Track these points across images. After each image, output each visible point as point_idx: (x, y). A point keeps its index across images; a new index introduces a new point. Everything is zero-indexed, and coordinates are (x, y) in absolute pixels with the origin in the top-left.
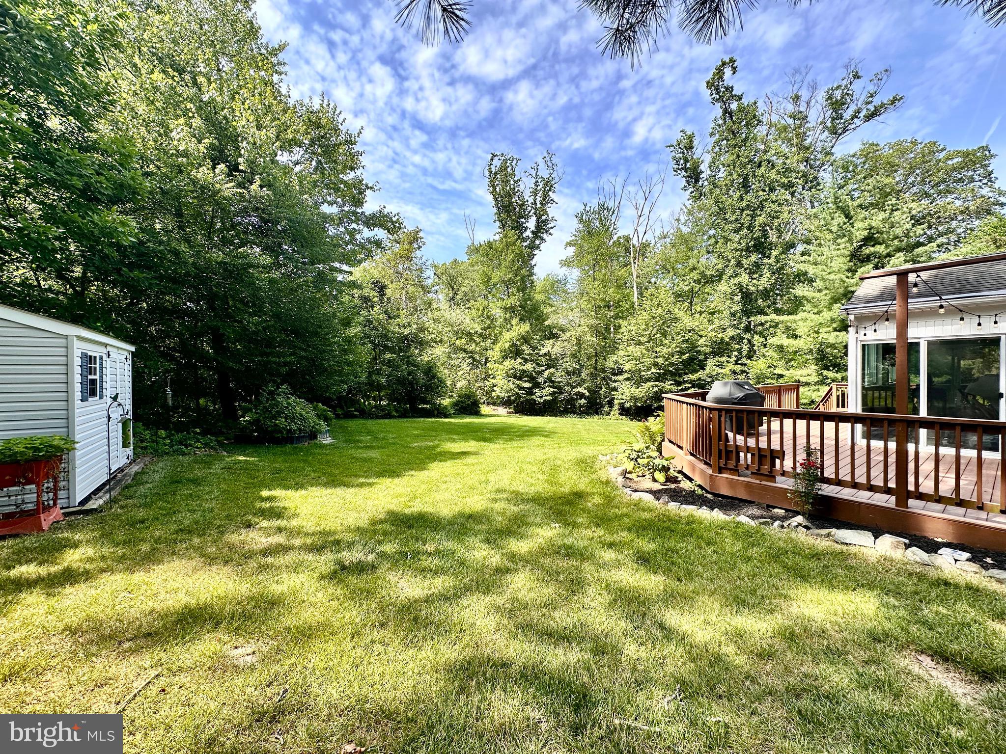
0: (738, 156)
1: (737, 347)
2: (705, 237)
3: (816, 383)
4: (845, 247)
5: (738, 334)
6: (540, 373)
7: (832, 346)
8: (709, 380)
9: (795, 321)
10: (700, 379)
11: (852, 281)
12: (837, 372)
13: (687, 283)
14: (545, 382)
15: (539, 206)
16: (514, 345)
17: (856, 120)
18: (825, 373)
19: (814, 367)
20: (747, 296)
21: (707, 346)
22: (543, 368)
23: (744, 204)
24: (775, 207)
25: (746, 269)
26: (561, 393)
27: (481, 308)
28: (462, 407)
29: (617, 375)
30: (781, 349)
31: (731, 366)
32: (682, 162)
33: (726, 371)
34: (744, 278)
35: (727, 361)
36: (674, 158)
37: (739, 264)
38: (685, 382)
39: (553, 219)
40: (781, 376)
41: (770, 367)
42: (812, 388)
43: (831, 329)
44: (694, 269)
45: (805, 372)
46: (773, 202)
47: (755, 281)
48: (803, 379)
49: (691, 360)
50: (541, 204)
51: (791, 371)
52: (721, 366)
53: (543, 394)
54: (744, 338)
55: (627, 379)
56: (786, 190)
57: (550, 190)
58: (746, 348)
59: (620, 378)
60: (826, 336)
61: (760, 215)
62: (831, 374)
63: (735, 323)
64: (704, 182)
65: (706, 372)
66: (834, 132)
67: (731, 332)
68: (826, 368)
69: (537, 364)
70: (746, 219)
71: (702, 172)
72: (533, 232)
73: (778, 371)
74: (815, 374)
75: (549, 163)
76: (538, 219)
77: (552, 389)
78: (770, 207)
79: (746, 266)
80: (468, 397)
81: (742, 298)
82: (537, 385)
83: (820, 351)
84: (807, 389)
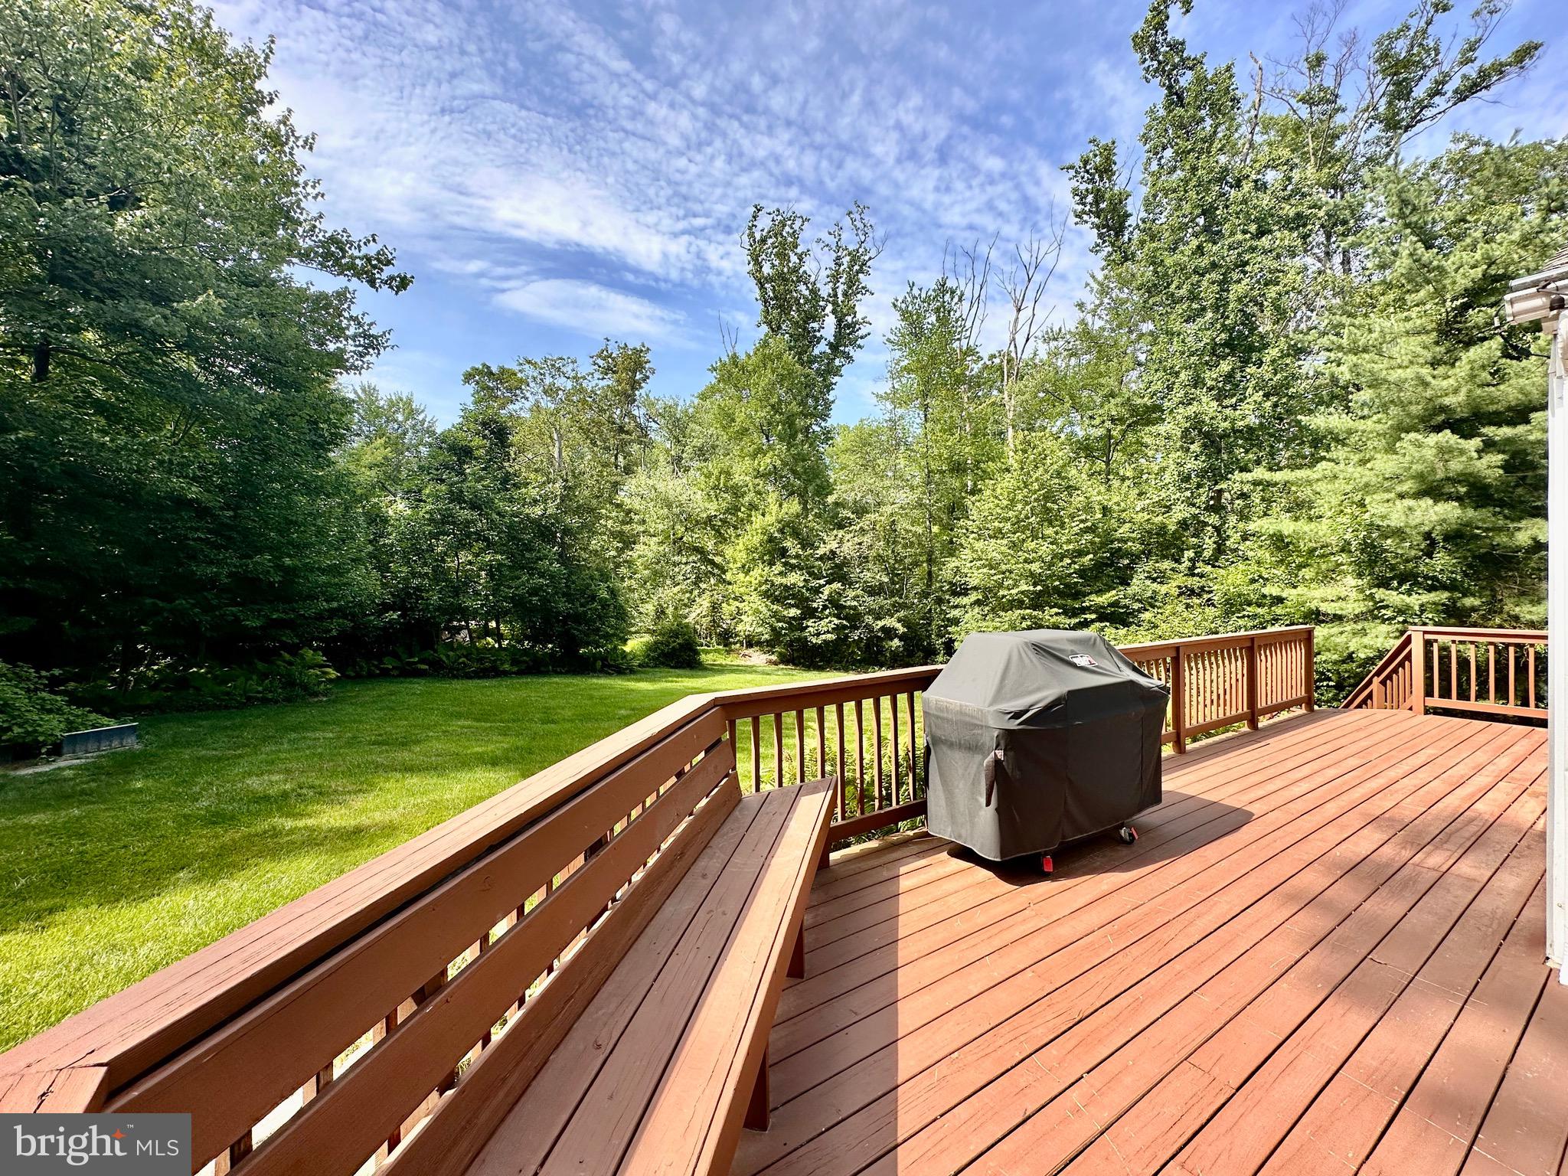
0: (1194, 169)
1: (1194, 540)
2: (1133, 337)
3: (1357, 618)
4: (1426, 310)
5: (1195, 517)
6: (817, 591)
7: (1399, 533)
8: (1136, 606)
9: (1309, 482)
10: (1115, 604)
11: (1445, 384)
12: (1409, 593)
13: (1097, 422)
14: (825, 607)
15: (841, 298)
16: (771, 539)
17: (1437, 99)
18: (1380, 593)
19: (1351, 581)
20: (1213, 441)
21: (1134, 540)
22: (822, 582)
23: (1204, 262)
24: (1269, 262)
25: (1211, 389)
26: (854, 628)
27: (716, 472)
28: (663, 654)
29: (959, 594)
30: (1280, 543)
31: (1180, 580)
32: (1090, 199)
33: (1171, 588)
34: (1208, 406)
35: (1173, 569)
36: (1075, 192)
37: (1197, 382)
38: (1084, 610)
39: (865, 321)
40: (1279, 600)
41: (1253, 581)
42: (1349, 627)
43: (1392, 495)
44: (1112, 395)
45: (1330, 591)
46: (1265, 252)
47: (1228, 411)
48: (1325, 608)
49: (1099, 566)
50: (845, 294)
51: (1301, 590)
52: (1160, 578)
53: (821, 630)
54: (1206, 524)
55: (978, 603)
56: (1291, 230)
57: (861, 271)
58: (1209, 543)
59: (965, 600)
60: (1382, 509)
61: (1239, 281)
62: (1393, 597)
63: (1188, 494)
64: (1132, 234)
65: (1130, 591)
66: (1392, 124)
67: (1180, 512)
68: (1384, 583)
69: (811, 574)
70: (1208, 289)
71: (1127, 215)
72: (830, 345)
73: (1271, 590)
74: (1354, 595)
75: (859, 224)
76: (840, 321)
77: (836, 621)
78: (1259, 263)
79: (1210, 383)
80: (675, 634)
81: (1205, 446)
82: (810, 613)
83: (1367, 546)
84: (1336, 630)
